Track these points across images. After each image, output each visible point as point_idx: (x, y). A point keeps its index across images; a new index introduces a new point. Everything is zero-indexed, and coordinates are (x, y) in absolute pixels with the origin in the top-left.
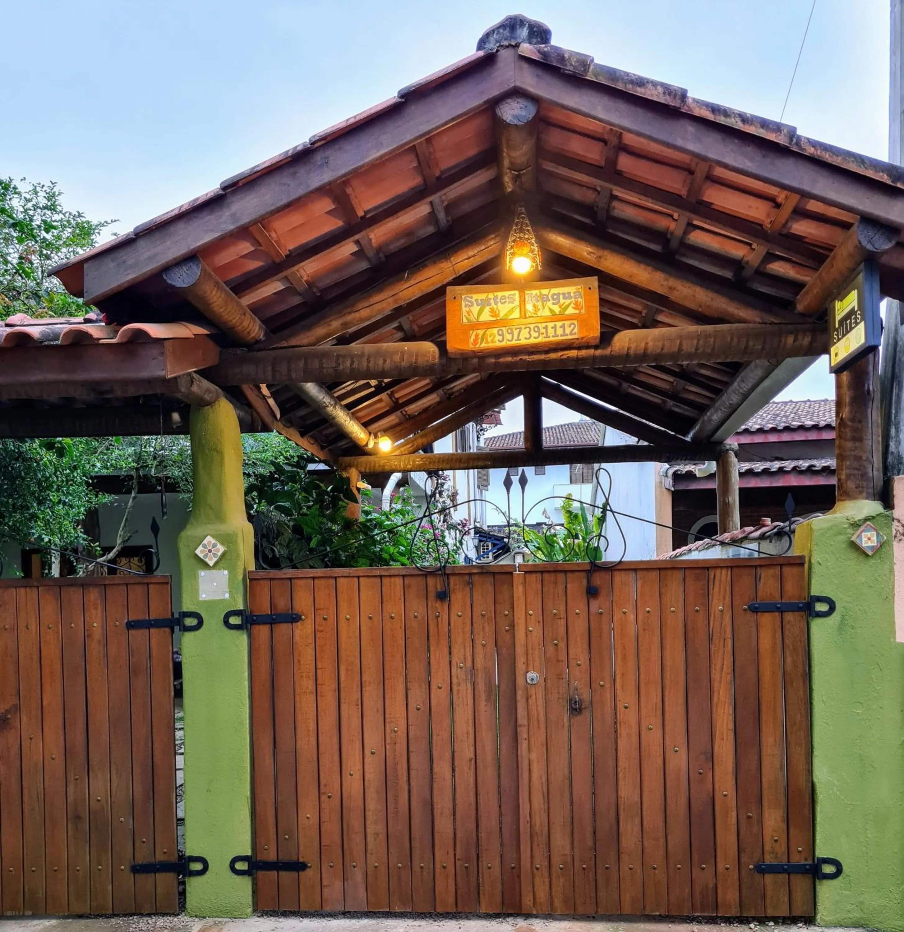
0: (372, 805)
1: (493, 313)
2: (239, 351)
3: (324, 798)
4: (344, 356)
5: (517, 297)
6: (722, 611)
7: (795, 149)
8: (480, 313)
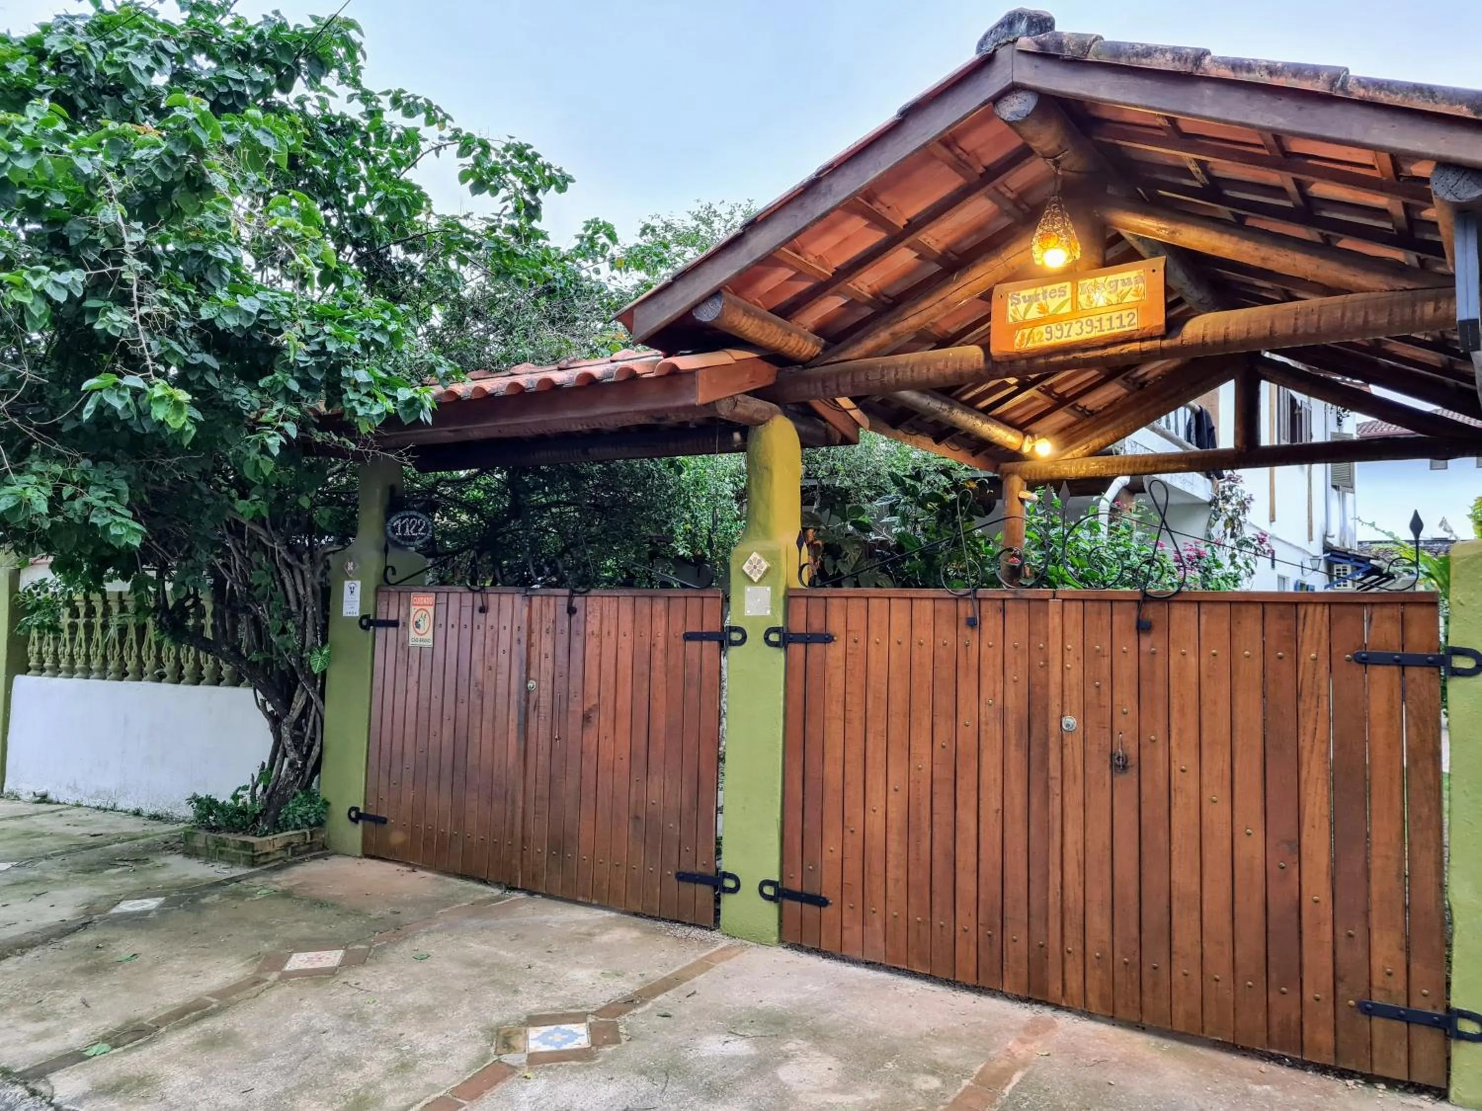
0: (894, 847)
1: (1043, 309)
2: (794, 369)
3: (847, 832)
4: (889, 368)
5: (1069, 290)
6: (1315, 659)
7: (1340, 94)
8: (1026, 311)
